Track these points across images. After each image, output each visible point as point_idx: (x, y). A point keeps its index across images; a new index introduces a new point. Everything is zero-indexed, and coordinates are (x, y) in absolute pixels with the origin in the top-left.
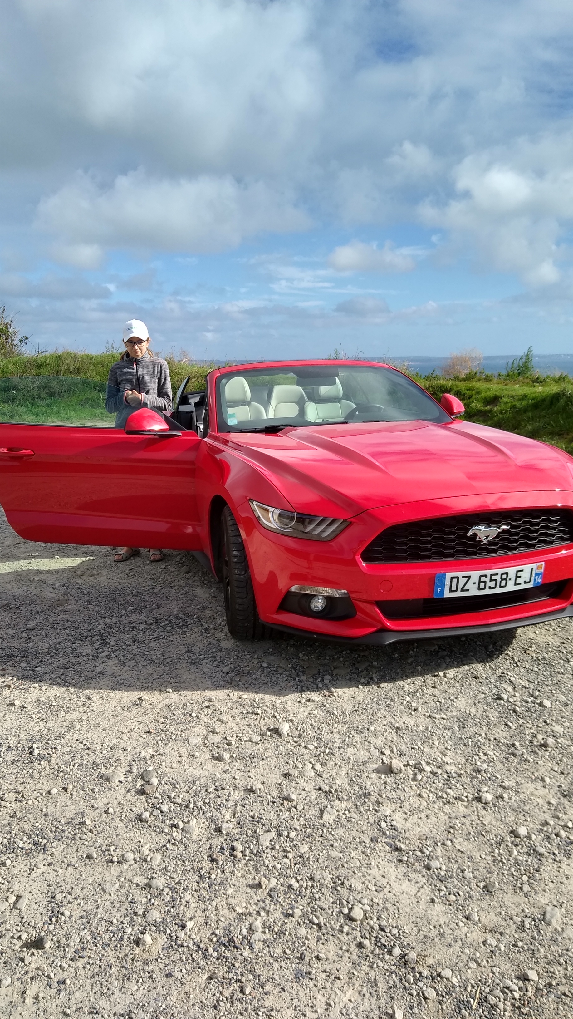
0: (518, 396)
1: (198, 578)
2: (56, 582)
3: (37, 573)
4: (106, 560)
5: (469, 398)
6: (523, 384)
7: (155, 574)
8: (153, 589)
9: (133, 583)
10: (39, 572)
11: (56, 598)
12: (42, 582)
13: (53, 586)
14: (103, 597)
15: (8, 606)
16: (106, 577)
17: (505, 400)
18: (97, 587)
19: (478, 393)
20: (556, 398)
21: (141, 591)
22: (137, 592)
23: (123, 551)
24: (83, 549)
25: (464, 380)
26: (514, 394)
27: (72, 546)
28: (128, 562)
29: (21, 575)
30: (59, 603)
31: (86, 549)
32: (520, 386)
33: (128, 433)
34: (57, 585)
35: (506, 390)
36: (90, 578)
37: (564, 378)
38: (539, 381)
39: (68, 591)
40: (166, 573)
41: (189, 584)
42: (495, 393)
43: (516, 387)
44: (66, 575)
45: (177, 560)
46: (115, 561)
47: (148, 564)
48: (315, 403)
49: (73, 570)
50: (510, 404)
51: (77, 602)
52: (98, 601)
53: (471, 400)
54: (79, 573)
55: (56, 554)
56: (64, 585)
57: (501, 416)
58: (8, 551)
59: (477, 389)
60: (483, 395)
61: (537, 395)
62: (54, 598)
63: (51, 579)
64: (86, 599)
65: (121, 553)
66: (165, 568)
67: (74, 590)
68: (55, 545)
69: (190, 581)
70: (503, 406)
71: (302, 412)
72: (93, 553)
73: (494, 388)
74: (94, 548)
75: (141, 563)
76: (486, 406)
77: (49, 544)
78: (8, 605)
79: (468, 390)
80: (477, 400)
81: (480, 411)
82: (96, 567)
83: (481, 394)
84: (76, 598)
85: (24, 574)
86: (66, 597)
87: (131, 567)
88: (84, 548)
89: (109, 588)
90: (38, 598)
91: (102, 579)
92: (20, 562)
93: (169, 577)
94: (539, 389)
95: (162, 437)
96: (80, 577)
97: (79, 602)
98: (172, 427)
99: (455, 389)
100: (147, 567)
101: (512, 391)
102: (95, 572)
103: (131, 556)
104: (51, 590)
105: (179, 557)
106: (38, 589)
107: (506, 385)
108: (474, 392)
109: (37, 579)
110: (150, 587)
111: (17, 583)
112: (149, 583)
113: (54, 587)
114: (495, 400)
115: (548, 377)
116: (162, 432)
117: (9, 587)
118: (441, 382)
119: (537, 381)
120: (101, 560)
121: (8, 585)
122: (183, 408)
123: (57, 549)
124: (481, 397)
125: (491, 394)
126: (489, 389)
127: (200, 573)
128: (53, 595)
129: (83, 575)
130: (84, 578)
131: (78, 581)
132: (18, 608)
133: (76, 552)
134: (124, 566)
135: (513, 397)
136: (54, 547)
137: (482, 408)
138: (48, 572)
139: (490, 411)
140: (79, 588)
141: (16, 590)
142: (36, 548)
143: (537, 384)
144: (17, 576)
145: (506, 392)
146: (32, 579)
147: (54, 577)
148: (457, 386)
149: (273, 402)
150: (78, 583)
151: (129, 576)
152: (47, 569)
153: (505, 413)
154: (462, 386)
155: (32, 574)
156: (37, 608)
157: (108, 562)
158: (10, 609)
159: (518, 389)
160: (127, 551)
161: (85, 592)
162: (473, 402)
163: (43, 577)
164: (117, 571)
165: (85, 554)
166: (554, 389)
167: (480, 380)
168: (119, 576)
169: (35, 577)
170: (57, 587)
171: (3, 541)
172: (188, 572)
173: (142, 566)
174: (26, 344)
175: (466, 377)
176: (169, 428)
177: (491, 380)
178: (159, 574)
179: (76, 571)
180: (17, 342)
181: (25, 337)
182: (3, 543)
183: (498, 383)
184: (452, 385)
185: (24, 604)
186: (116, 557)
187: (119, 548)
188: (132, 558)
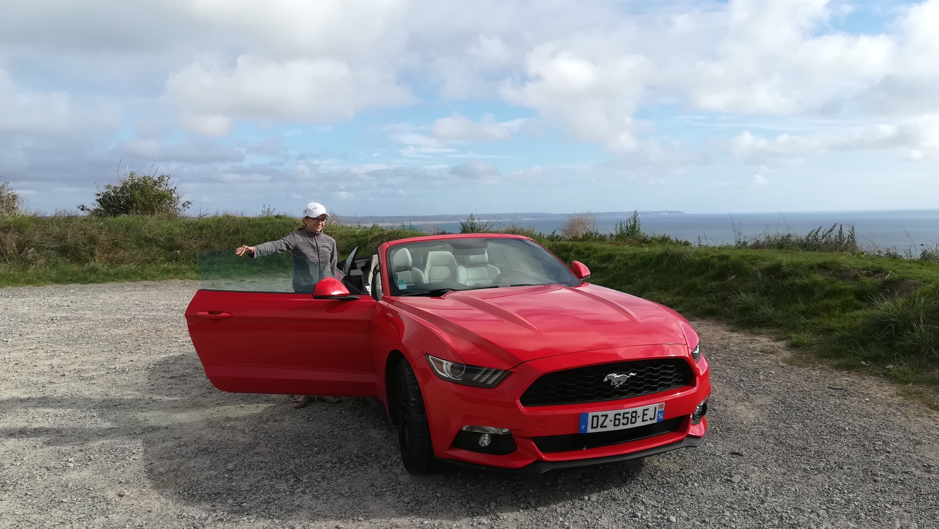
0: (629, 255)
1: (370, 421)
2: (246, 428)
3: (227, 420)
4: (286, 407)
5: (588, 257)
6: (631, 244)
7: (332, 419)
8: (332, 431)
9: (314, 427)
10: (228, 419)
11: (248, 442)
12: (233, 428)
14: (290, 440)
15: (207, 451)
16: (289, 422)
17: (618, 258)
18: (283, 432)
19: (596, 252)
20: (661, 258)
21: (322, 434)
22: (319, 435)
23: (300, 398)
24: (263, 398)
25: (582, 240)
26: (625, 252)
27: (253, 395)
29: (212, 422)
30: (250, 447)
31: (266, 398)
32: (630, 246)
33: (315, 298)
34: (247, 431)
35: (619, 250)
36: (275, 423)
37: (666, 239)
38: (646, 241)
39: (258, 435)
40: (341, 417)
41: (363, 427)
42: (609, 252)
43: (627, 247)
44: (253, 421)
45: (349, 405)
46: (295, 408)
47: (325, 410)
48: (466, 267)
49: (259, 417)
50: (622, 262)
51: (267, 445)
52: (286, 443)
53: (589, 258)
54: (264, 419)
55: (240, 402)
56: (253, 430)
57: (616, 273)
58: (197, 400)
59: (594, 248)
60: (599, 254)
61: (645, 255)
62: (245, 442)
63: (240, 425)
64: (275, 442)
65: (299, 400)
66: (339, 413)
67: (262, 435)
68: (238, 394)
69: (364, 424)
70: (616, 263)
71: (454, 275)
72: (274, 401)
73: (608, 248)
74: (273, 396)
75: (318, 408)
76: (603, 263)
77: (232, 394)
78: (206, 449)
79: (586, 250)
80: (595, 259)
81: (598, 268)
82: (278, 413)
84: (266, 442)
85: (216, 422)
86: (256, 441)
87: (310, 412)
88: (264, 397)
89: (294, 432)
90: (232, 442)
91: (285, 424)
92: (209, 411)
93: (344, 421)
94: (647, 249)
95: (342, 299)
96: (265, 423)
97: (269, 445)
98: (352, 292)
99: (575, 249)
100: (324, 412)
101: (624, 250)
102: (278, 417)
103: (308, 403)
104: (242, 435)
105: (351, 402)
106: (230, 434)
107: (618, 245)
108: (591, 252)
109: (228, 425)
110: (329, 431)
111: (211, 430)
112: (328, 427)
113: (245, 432)
114: (609, 258)
115: (653, 238)
116: (343, 296)
117: (204, 433)
118: (563, 242)
119: (645, 241)
120: (282, 407)
121: (202, 432)
122: (354, 273)
123: (240, 398)
124: (598, 256)
125: (605, 253)
126: (604, 249)
127: (371, 417)
128: (244, 440)
129: (268, 420)
130: (270, 423)
131: (265, 426)
132: (216, 452)
133: (258, 400)
134: (303, 412)
135: (625, 256)
136: (237, 396)
137: (599, 266)
138: (236, 419)
139: (606, 268)
140: (266, 433)
141: (210, 436)
142: (221, 398)
143: (644, 245)
144: (210, 423)
145: (618, 252)
146: (223, 426)
147: (242, 423)
148: (577, 246)
149: (428, 266)
150: (265, 428)
151: (309, 421)
152: (235, 416)
153: (619, 270)
154: (581, 246)
155: (222, 421)
156: (233, 451)
157: (289, 408)
158: (209, 453)
159: (629, 249)
160: (304, 399)
161: (273, 435)
162: (591, 260)
163: (232, 423)
164: (298, 417)
165: (267, 401)
166: (659, 249)
167: (595, 240)
168: (300, 421)
169: (225, 424)
170: (247, 432)
171: (189, 392)
172: (360, 416)
173: (319, 411)
174: (189, 208)
175: (583, 238)
176: (348, 292)
177: (605, 240)
178: (335, 419)
179: (261, 417)
180: (180, 206)
181: (187, 202)
182: (190, 393)
183: (611, 244)
184: (572, 246)
185: (221, 448)
186: (295, 404)
187: (296, 396)
188: (309, 404)
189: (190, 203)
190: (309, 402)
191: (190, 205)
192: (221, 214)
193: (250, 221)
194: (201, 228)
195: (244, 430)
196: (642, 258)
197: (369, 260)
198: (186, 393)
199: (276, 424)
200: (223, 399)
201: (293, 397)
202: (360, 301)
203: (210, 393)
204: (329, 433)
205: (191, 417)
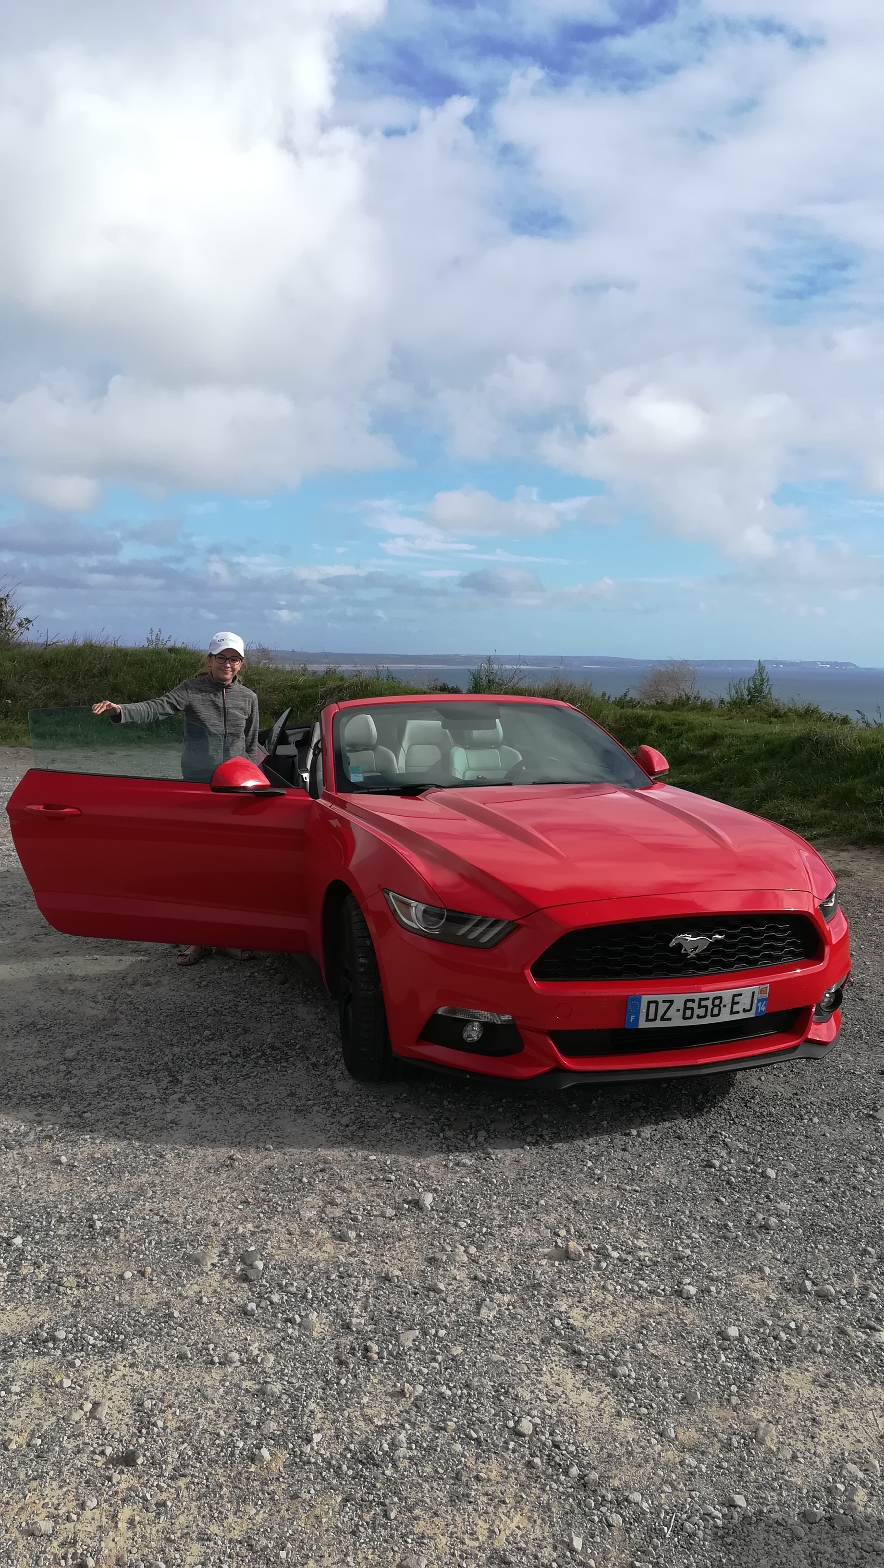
0: (746, 736)
1: (298, 992)
2: (99, 994)
3: (70, 979)
4: (165, 962)
5: (678, 737)
6: (752, 718)
7: (237, 985)
8: (236, 1005)
9: (207, 997)
10: (71, 978)
11: (101, 1016)
12: (78, 993)
13: (94, 999)
14: (167, 1016)
15: (35, 1027)
16: (168, 987)
17: (728, 741)
18: (157, 1002)
19: (692, 729)
20: (798, 744)
21: (220, 1009)
22: (214, 1010)
23: (189, 951)
24: (130, 946)
25: (671, 708)
26: (741, 732)
27: (115, 941)
28: (197, 967)
29: (46, 982)
30: (105, 1023)
31: (135, 946)
32: (750, 721)
33: (214, 790)
34: (100, 998)
35: (730, 727)
36: (145, 988)
37: (813, 712)
39: (117, 1006)
40: (252, 984)
41: (286, 1000)
42: (714, 731)
43: (745, 722)
44: (111, 983)
45: (267, 964)
46: (179, 965)
47: (227, 970)
48: (465, 749)
49: (122, 977)
50: (735, 748)
51: (130, 1022)
52: (160, 1021)
53: (680, 740)
54: (129, 980)
55: (93, 951)
56: (110, 998)
57: (722, 765)
58: (24, 946)
59: (689, 723)
60: (697, 732)
61: (773, 737)
62: (96, 1016)
63: (89, 989)
64: (144, 1019)
65: (187, 952)
66: (250, 976)
67: (124, 1006)
68: (90, 940)
69: (288, 996)
70: (724, 750)
71: (447, 761)
72: (147, 952)
73: (713, 723)
74: (146, 945)
75: (216, 968)
76: (701, 749)
77: (80, 938)
78: (34, 1024)
79: (676, 724)
80: (689, 740)
81: (693, 756)
82: (152, 973)
83: (694, 732)
84: (129, 1017)
85: (52, 982)
86: (115, 1016)
87: (203, 973)
88: (132, 945)
89: (174, 1003)
90: (74, 1015)
91: (162, 990)
92: (43, 963)
93: (257, 990)
94: (777, 728)
95: (258, 794)
96: (131, 986)
97: (134, 1023)
98: (274, 783)
99: (657, 723)
100: (225, 974)
101: (738, 728)
102: (151, 979)
103: (202, 958)
104: (92, 1004)
105: (269, 960)
106: (73, 1002)
107: (731, 718)
108: (684, 728)
109: (71, 988)
110: (231, 1004)
111: (43, 993)
112: (229, 997)
113: (97, 1000)
114: (714, 740)
115: (790, 710)
116: (258, 789)
117: (32, 998)
118: (638, 711)
119: (776, 715)
120: (159, 963)
121: (29, 996)
122: (282, 750)
123: (94, 944)
124: (695, 736)
125: (708, 731)
126: (706, 725)
127: (300, 985)
128: (95, 1012)
129: (135, 983)
130: (137, 987)
131: (130, 992)
132: (49, 1029)
133: (122, 950)
134: (191, 972)
135: (740, 737)
136: (89, 942)
137: (696, 753)
138: (85, 979)
139: (707, 757)
140: (131, 1003)
141: (42, 1003)
142: (64, 943)
143: (773, 719)
144: (42, 983)
145: (729, 731)
146: (63, 989)
147: (94, 986)
148: (660, 718)
149: (405, 744)
150: (130, 996)
151: (200, 987)
152: (83, 974)
153: (728, 761)
154: (668, 717)
155: (62, 981)
156: (75, 1030)
157: (169, 965)
158: (38, 1030)
159: (747, 727)
160: (195, 951)
161: (141, 1007)
162: (683, 742)
163: (78, 985)
164: (183, 979)
165: (135, 951)
166: (797, 729)
167: (693, 709)
168: (186, 986)
169: (67, 985)
170: (100, 1000)
171: (14, 931)
172: (283, 983)
173: (217, 972)
174: (28, 629)
175: (674, 704)
176: (269, 784)
177: (709, 710)
178: (242, 985)
179: (125, 977)
180: (14, 625)
181: (26, 619)
182: (15, 934)
183: (719, 716)
184: (654, 717)
185: (56, 1024)
186: (180, 960)
187: (183, 947)
188: (202, 960)
189: (30, 621)
190: (203, 955)
191: (30, 626)
192: (80, 642)
193: (127, 654)
194: (47, 665)
195: (95, 997)
196: (767, 743)
197: (309, 731)
198: (8, 934)
199: (148, 989)
200: (65, 946)
201: (178, 947)
202: (288, 797)
203: (46, 934)
204: (230, 1008)
205: (13, 973)
